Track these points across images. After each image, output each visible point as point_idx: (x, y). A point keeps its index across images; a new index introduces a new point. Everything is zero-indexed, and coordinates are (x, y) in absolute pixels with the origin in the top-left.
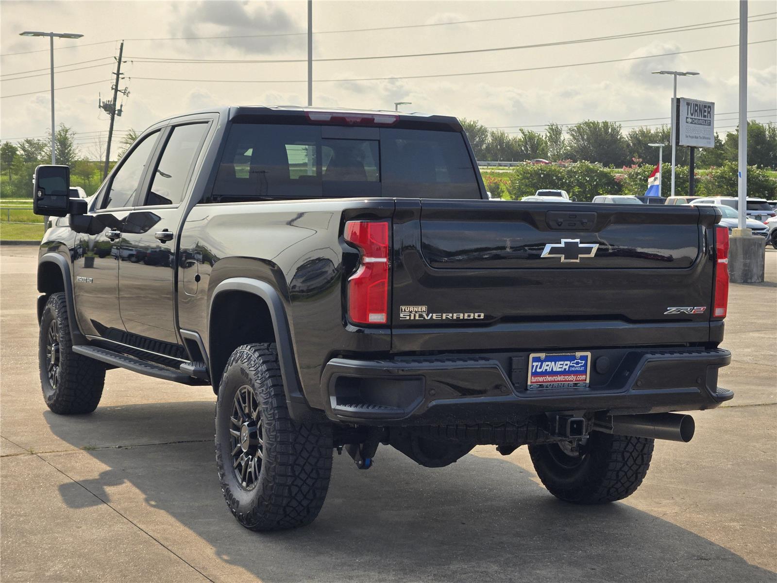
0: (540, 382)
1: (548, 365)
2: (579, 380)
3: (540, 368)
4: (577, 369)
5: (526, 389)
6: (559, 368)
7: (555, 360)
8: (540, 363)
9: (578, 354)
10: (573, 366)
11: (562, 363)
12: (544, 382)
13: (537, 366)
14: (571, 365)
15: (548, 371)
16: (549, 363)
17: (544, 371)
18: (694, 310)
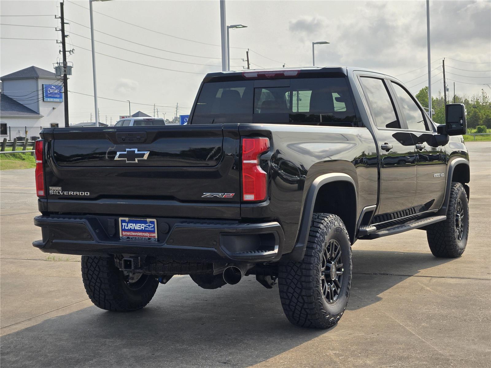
0: (127, 235)
1: (131, 226)
2: (152, 236)
3: (127, 227)
4: (150, 229)
5: (120, 239)
6: (139, 228)
7: (136, 222)
8: (126, 224)
9: (148, 220)
10: (147, 227)
11: (140, 225)
12: (130, 235)
13: (125, 225)
14: (145, 226)
15: (132, 229)
16: (132, 224)
17: (129, 229)
18: (224, 196)
